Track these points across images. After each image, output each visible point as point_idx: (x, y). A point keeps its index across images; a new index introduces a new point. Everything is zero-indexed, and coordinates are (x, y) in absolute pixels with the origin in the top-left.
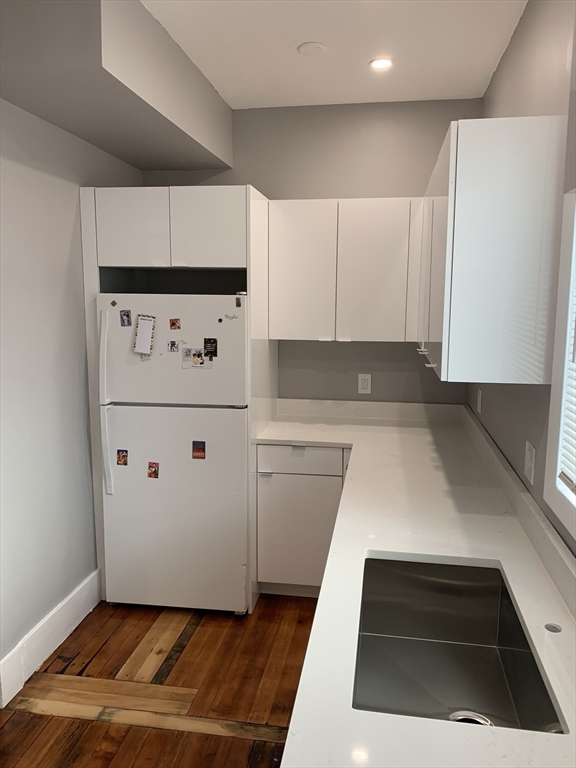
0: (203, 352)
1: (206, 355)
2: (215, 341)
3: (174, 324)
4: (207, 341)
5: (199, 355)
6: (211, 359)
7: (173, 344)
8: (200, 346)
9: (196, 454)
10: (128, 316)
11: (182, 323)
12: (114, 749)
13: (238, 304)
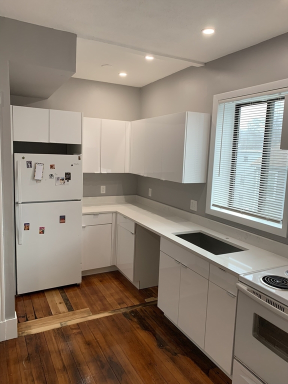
0: (64, 178)
1: (66, 179)
2: (70, 174)
3: (52, 167)
4: (66, 174)
5: (63, 180)
6: (68, 181)
7: (52, 175)
8: (64, 176)
9: (61, 221)
10: (30, 163)
11: (55, 167)
12: (79, 331)
13: (79, 159)
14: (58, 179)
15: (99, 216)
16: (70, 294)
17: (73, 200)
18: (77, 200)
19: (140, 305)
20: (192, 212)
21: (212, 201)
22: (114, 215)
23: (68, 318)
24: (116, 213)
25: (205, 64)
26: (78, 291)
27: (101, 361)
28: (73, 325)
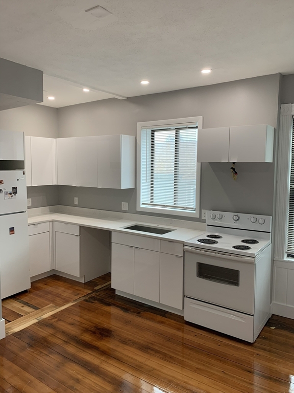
1: (13, 193)
2: (16, 188)
3: (1, 182)
4: (14, 188)
5: (11, 194)
6: (15, 195)
8: (11, 190)
9: (11, 233)
11: (4, 182)
12: (57, 319)
13: (24, 174)
14: (6, 193)
15: (39, 225)
16: (25, 298)
17: (18, 213)
18: (23, 212)
19: (93, 292)
20: (125, 212)
21: (141, 201)
22: (51, 223)
23: (40, 314)
24: (53, 221)
25: (127, 98)
26: (31, 295)
27: (90, 331)
28: (49, 317)
